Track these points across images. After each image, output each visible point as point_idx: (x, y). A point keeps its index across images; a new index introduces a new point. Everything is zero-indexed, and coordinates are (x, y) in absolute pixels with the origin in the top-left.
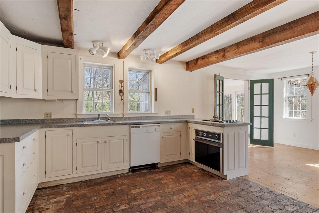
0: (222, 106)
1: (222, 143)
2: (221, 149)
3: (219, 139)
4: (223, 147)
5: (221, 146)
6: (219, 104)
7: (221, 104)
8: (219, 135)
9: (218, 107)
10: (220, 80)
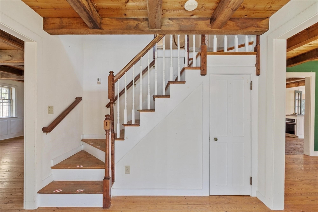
0: (301, 108)
1: (296, 123)
2: (295, 125)
3: (294, 121)
4: (296, 124)
5: (295, 124)
6: (298, 106)
7: (299, 106)
8: (294, 120)
9: (297, 108)
10: (298, 93)
